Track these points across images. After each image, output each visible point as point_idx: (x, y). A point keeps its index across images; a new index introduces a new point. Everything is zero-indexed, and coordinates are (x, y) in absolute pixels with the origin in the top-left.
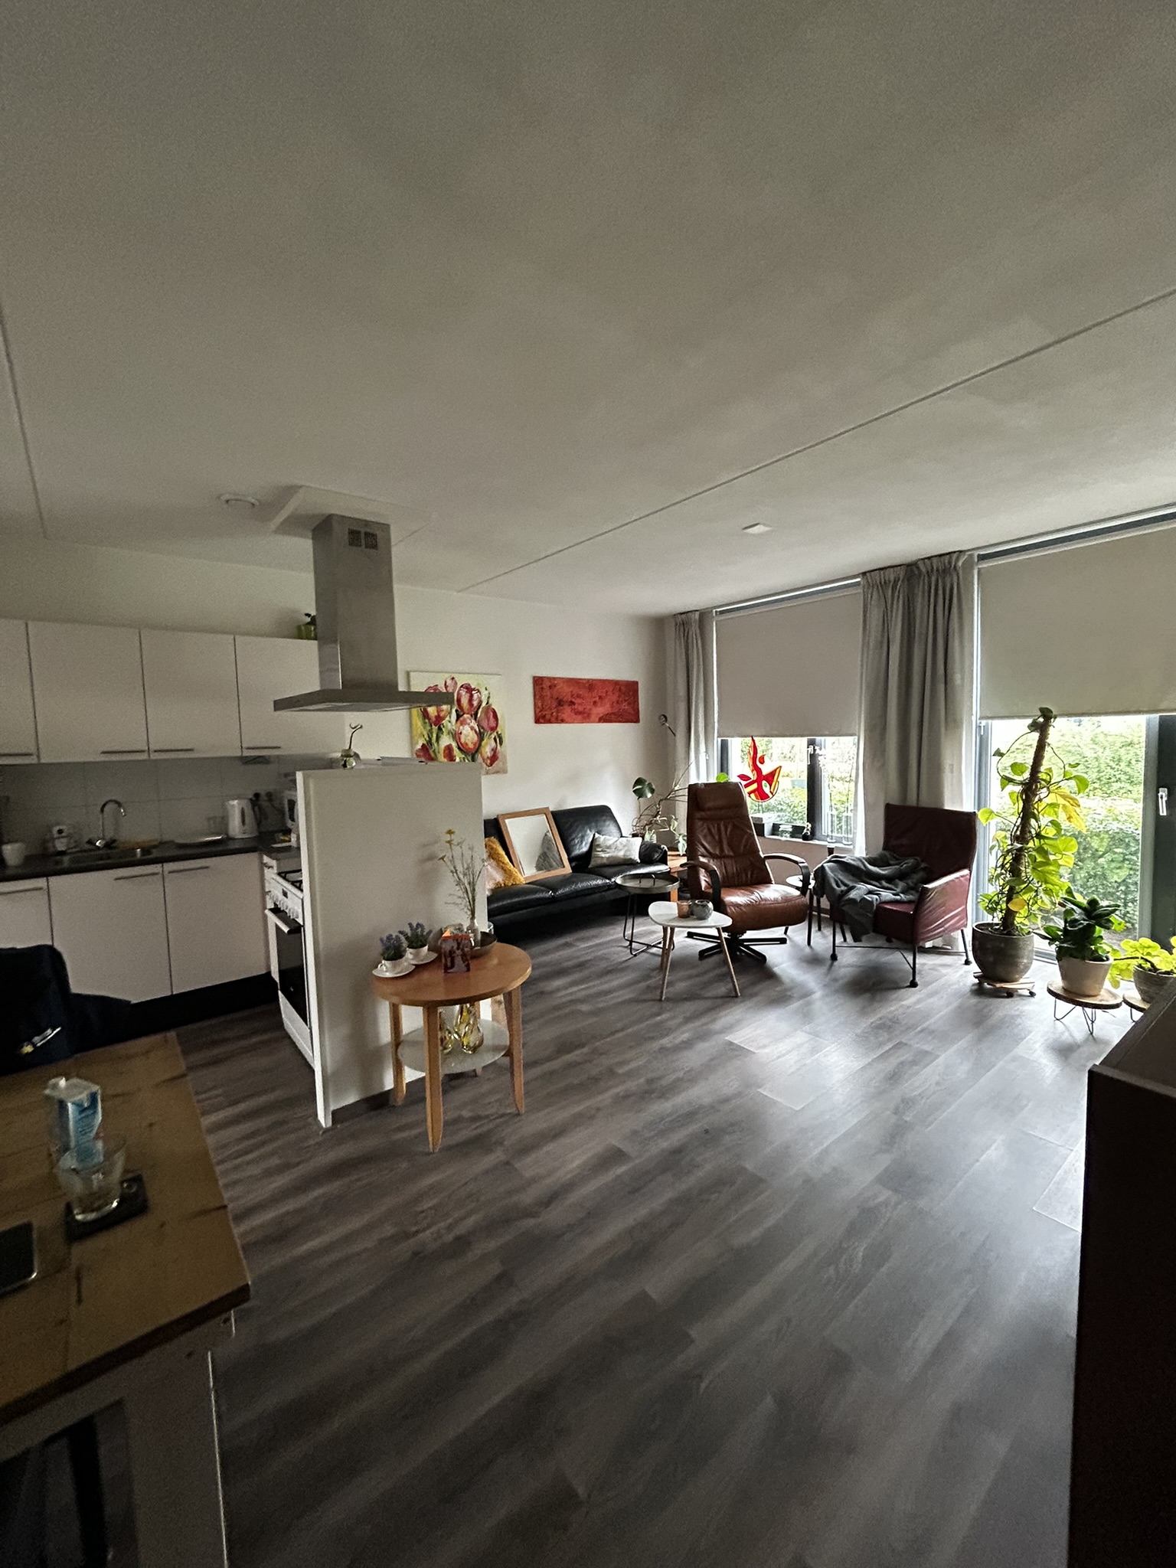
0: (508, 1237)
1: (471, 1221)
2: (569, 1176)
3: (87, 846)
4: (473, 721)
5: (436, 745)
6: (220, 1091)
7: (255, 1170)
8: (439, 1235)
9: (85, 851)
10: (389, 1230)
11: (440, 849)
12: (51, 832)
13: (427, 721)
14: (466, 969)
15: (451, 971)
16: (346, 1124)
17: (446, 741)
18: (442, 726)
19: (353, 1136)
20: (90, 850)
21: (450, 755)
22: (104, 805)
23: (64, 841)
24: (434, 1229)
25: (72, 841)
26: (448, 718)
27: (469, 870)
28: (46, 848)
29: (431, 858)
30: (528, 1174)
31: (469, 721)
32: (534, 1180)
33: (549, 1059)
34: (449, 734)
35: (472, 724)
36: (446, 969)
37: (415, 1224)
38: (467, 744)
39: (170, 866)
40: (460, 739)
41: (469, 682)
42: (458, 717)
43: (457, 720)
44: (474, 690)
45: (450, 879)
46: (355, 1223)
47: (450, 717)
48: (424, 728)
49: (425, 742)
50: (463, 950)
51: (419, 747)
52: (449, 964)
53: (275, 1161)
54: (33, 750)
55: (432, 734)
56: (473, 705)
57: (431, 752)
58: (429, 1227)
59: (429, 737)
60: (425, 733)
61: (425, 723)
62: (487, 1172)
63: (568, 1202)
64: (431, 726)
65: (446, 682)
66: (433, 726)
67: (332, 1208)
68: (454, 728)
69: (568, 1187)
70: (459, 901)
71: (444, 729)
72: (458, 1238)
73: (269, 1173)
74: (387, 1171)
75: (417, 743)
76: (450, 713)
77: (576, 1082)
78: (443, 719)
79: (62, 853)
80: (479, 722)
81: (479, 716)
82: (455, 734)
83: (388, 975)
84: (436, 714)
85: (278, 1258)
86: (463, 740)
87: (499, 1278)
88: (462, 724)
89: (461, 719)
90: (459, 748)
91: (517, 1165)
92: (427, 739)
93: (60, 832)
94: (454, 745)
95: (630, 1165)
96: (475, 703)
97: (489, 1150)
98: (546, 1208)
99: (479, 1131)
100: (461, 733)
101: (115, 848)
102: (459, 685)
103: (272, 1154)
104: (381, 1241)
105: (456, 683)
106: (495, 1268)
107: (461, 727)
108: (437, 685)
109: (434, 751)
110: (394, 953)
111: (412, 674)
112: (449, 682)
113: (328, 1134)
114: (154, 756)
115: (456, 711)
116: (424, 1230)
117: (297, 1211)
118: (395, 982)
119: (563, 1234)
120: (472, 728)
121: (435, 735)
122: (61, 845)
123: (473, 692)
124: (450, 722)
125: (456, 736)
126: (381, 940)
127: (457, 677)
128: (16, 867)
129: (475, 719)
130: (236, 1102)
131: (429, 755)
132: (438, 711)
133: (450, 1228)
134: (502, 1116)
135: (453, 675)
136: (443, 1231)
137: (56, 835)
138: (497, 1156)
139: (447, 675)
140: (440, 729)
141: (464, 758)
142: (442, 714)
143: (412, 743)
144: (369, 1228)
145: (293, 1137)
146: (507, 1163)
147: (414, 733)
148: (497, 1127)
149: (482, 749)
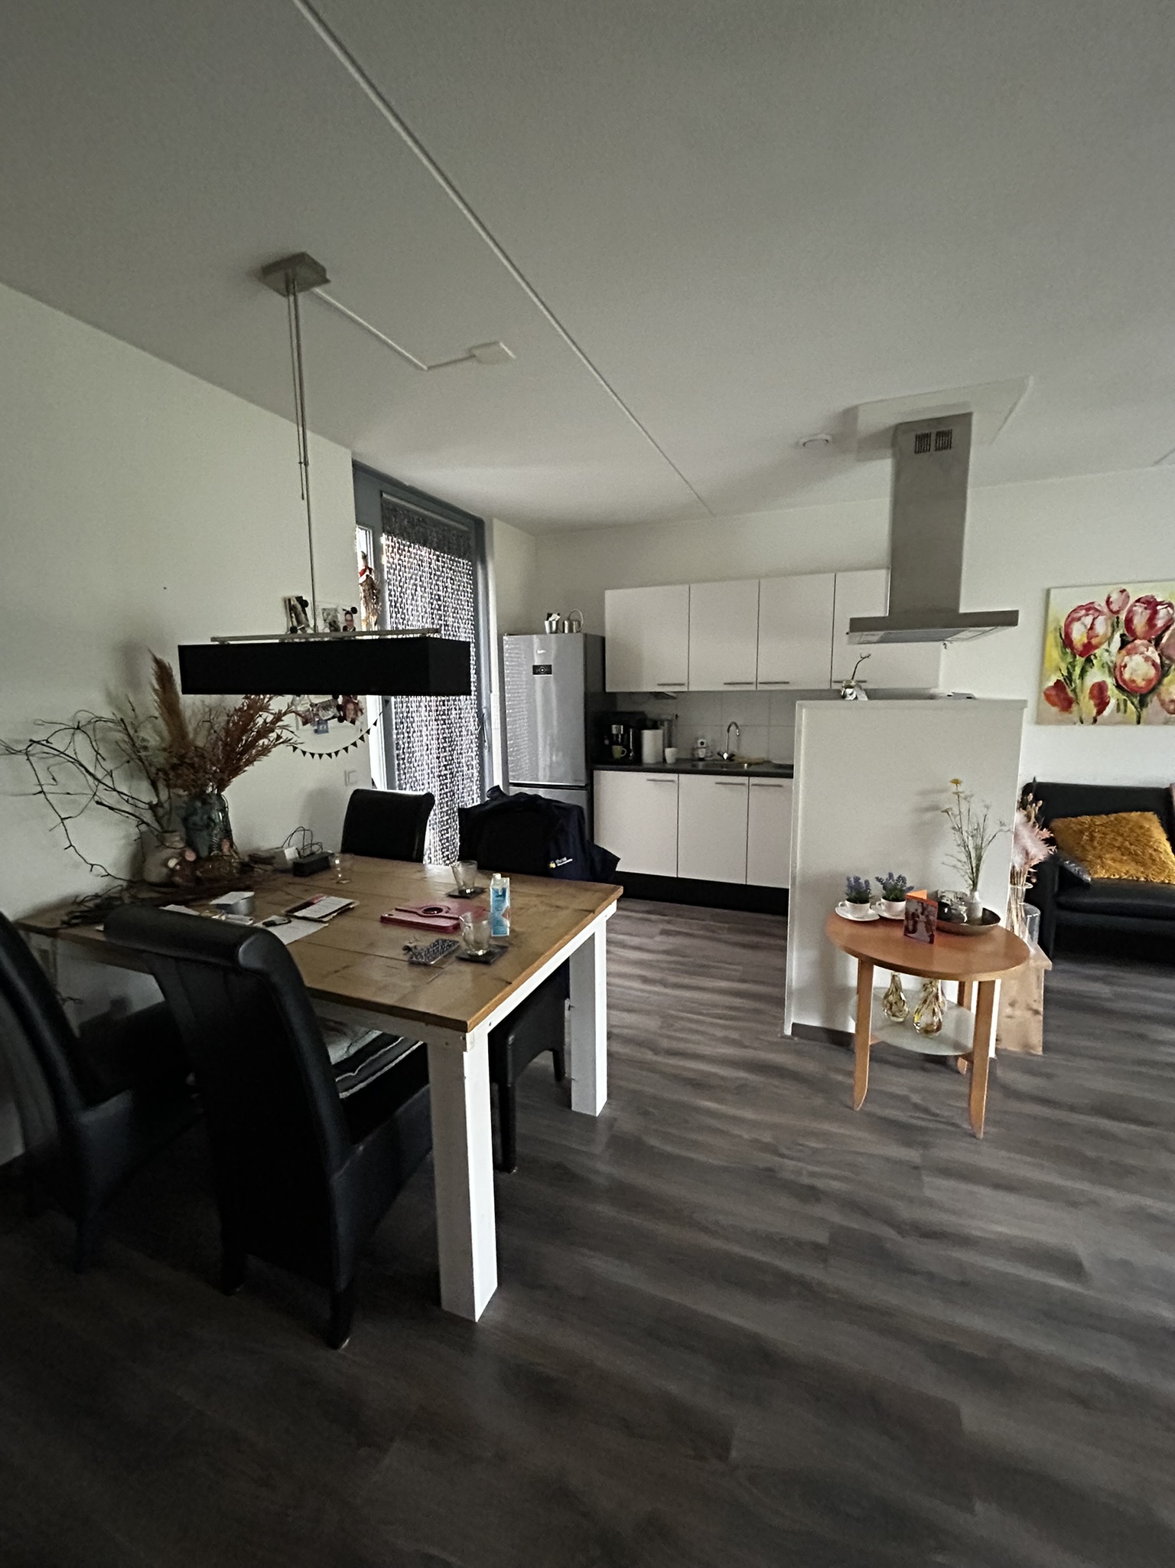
0: (855, 1226)
1: (835, 1185)
2: (979, 1234)
3: (719, 757)
4: (1151, 649)
5: (1078, 682)
6: (740, 968)
7: (720, 1033)
8: (799, 1172)
9: (717, 760)
10: (767, 1137)
11: (947, 800)
12: (696, 742)
13: (1068, 650)
14: (928, 939)
15: (911, 935)
16: (802, 1041)
17: (1095, 676)
18: (1092, 657)
19: (799, 1053)
20: (721, 760)
21: (1100, 696)
22: (730, 727)
23: (704, 750)
24: (800, 1164)
25: (709, 751)
26: (1105, 646)
27: (978, 832)
28: (693, 755)
29: (934, 808)
30: (928, 1193)
31: (1143, 649)
32: (930, 1203)
33: (1072, 1108)
34: (1103, 666)
35: (1149, 653)
36: (907, 931)
37: (789, 1149)
38: (1134, 681)
39: (754, 780)
40: (1121, 674)
41: (1154, 594)
42: (1124, 643)
43: (1121, 648)
44: (1161, 603)
45: (953, 838)
46: (748, 1114)
47: (1109, 645)
48: (1063, 659)
49: (1062, 678)
50: (927, 916)
51: (1051, 683)
52: (911, 928)
53: (735, 1035)
54: (686, 682)
55: (1074, 667)
56: (1155, 625)
57: (1069, 690)
58: (799, 1160)
59: (1068, 669)
60: (1063, 666)
61: (1065, 653)
62: (888, 1160)
63: (949, 1253)
64: (1075, 657)
65: (1109, 598)
66: (1078, 657)
67: (741, 1091)
68: (1113, 659)
69: (965, 1241)
70: (959, 865)
71: (1095, 661)
72: (812, 1188)
73: (726, 1041)
74: (802, 1096)
75: (1048, 679)
76: (1110, 640)
77: (1091, 1153)
78: (1096, 647)
79: (702, 760)
80: (1161, 650)
81: (1164, 640)
82: (1115, 667)
83: (850, 917)
84: (1086, 641)
85: (686, 1096)
86: (1127, 676)
87: (817, 1247)
88: (1129, 654)
89: (1129, 646)
90: (1118, 686)
91: (926, 1179)
92: (1066, 674)
93: (702, 743)
94: (1110, 682)
95: (1077, 1288)
96: (1160, 623)
97: (909, 1144)
98: (921, 1237)
99: (914, 1121)
100: (1125, 666)
101: (733, 760)
102: (1132, 600)
103: (735, 1029)
104: (756, 1141)
105: (1128, 597)
106: (822, 1237)
107: (1127, 659)
108: (1093, 603)
109: (1074, 690)
110: (859, 896)
111: (1053, 593)
112: (1114, 597)
113: (783, 1040)
114: (761, 687)
115: (1122, 636)
116: (792, 1159)
117: (722, 1078)
118: (854, 925)
119: (915, 1273)
120: (1147, 659)
121: (1078, 671)
122: (701, 753)
123: (1159, 607)
124: (1107, 651)
125: (1115, 670)
126: (848, 879)
127: (1129, 589)
128: (670, 764)
129: (1157, 646)
130: (744, 981)
131: (1066, 693)
132: (1088, 638)
133: (813, 1174)
134: (953, 1125)
135: (1124, 587)
136: (804, 1172)
137: (699, 745)
138: (913, 1155)
139: (1110, 588)
140: (1089, 661)
141: (1125, 700)
142: (1094, 641)
143: (1042, 676)
144: (754, 1125)
145: (759, 1027)
146: (916, 1168)
147: (1047, 665)
148: (937, 1130)
149: (1162, 689)
